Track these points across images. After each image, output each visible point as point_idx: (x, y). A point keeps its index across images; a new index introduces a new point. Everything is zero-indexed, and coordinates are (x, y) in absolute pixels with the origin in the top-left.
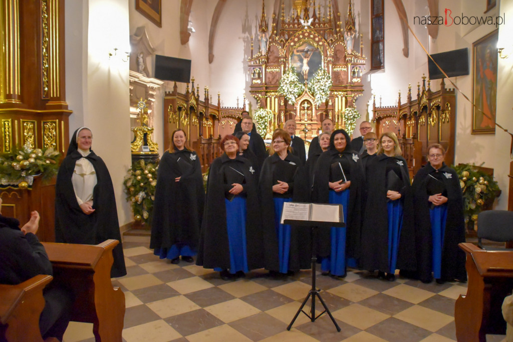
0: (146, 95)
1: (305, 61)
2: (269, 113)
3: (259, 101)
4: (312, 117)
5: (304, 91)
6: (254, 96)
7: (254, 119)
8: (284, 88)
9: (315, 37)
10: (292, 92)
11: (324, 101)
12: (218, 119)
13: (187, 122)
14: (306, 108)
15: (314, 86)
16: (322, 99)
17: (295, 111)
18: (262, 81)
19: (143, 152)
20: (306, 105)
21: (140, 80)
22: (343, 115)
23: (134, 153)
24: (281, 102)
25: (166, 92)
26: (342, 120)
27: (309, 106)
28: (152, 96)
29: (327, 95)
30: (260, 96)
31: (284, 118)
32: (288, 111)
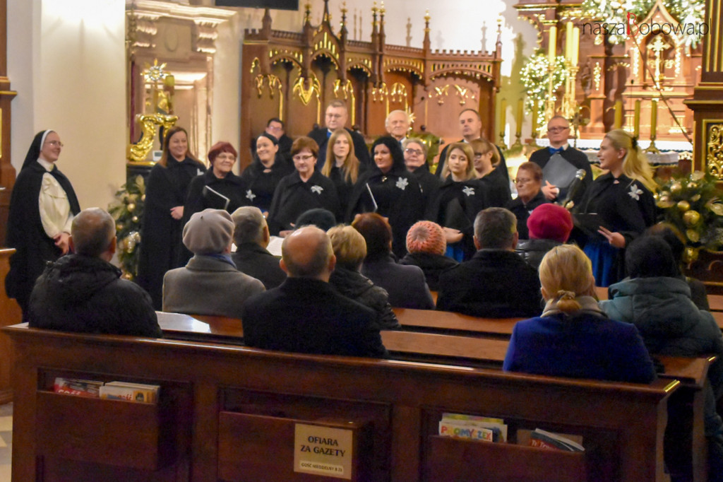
0: (192, 41)
3: (539, 33)
5: (652, 7)
6: (525, 19)
10: (620, 11)
12: (423, 82)
13: (314, 93)
14: (657, 54)
17: (628, 61)
19: (153, 161)
20: (658, 45)
21: (173, 14)
23: (137, 163)
25: (246, 31)
28: (209, 43)
30: (542, 18)
31: (603, 80)
32: (616, 60)
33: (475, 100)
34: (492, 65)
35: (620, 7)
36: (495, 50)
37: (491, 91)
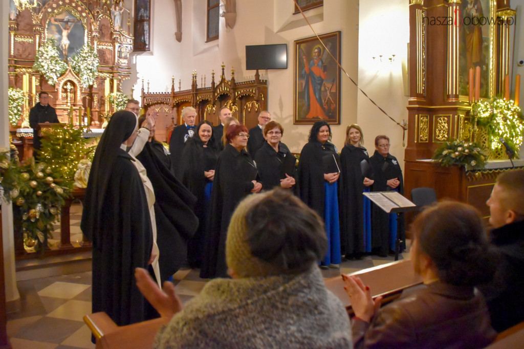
1: (65, 33)
5: (67, 70)
9: (77, 6)
14: (69, 90)
15: (79, 64)
16: (89, 80)
17: (56, 93)
20: (69, 87)
24: (36, 81)
27: (73, 87)
29: (95, 76)
35: (54, 69)
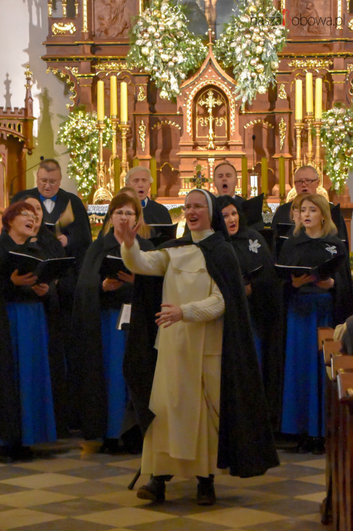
2: (102, 127)
3: (72, 89)
4: (228, 139)
5: (204, 60)
6: (55, 72)
7: (59, 142)
8: (145, 51)
10: (171, 64)
11: (262, 90)
14: (210, 111)
15: (233, 45)
16: (256, 83)
17: (180, 118)
18: (79, 25)
20: (211, 102)
22: (318, 130)
24: (137, 91)
26: (314, 145)
27: (219, 103)
29: (273, 70)
30: (74, 71)
31: (148, 140)
32: (160, 118)
33: (3, 163)
34: (22, 123)
35: (170, 60)
36: (24, 106)
37: (20, 154)
